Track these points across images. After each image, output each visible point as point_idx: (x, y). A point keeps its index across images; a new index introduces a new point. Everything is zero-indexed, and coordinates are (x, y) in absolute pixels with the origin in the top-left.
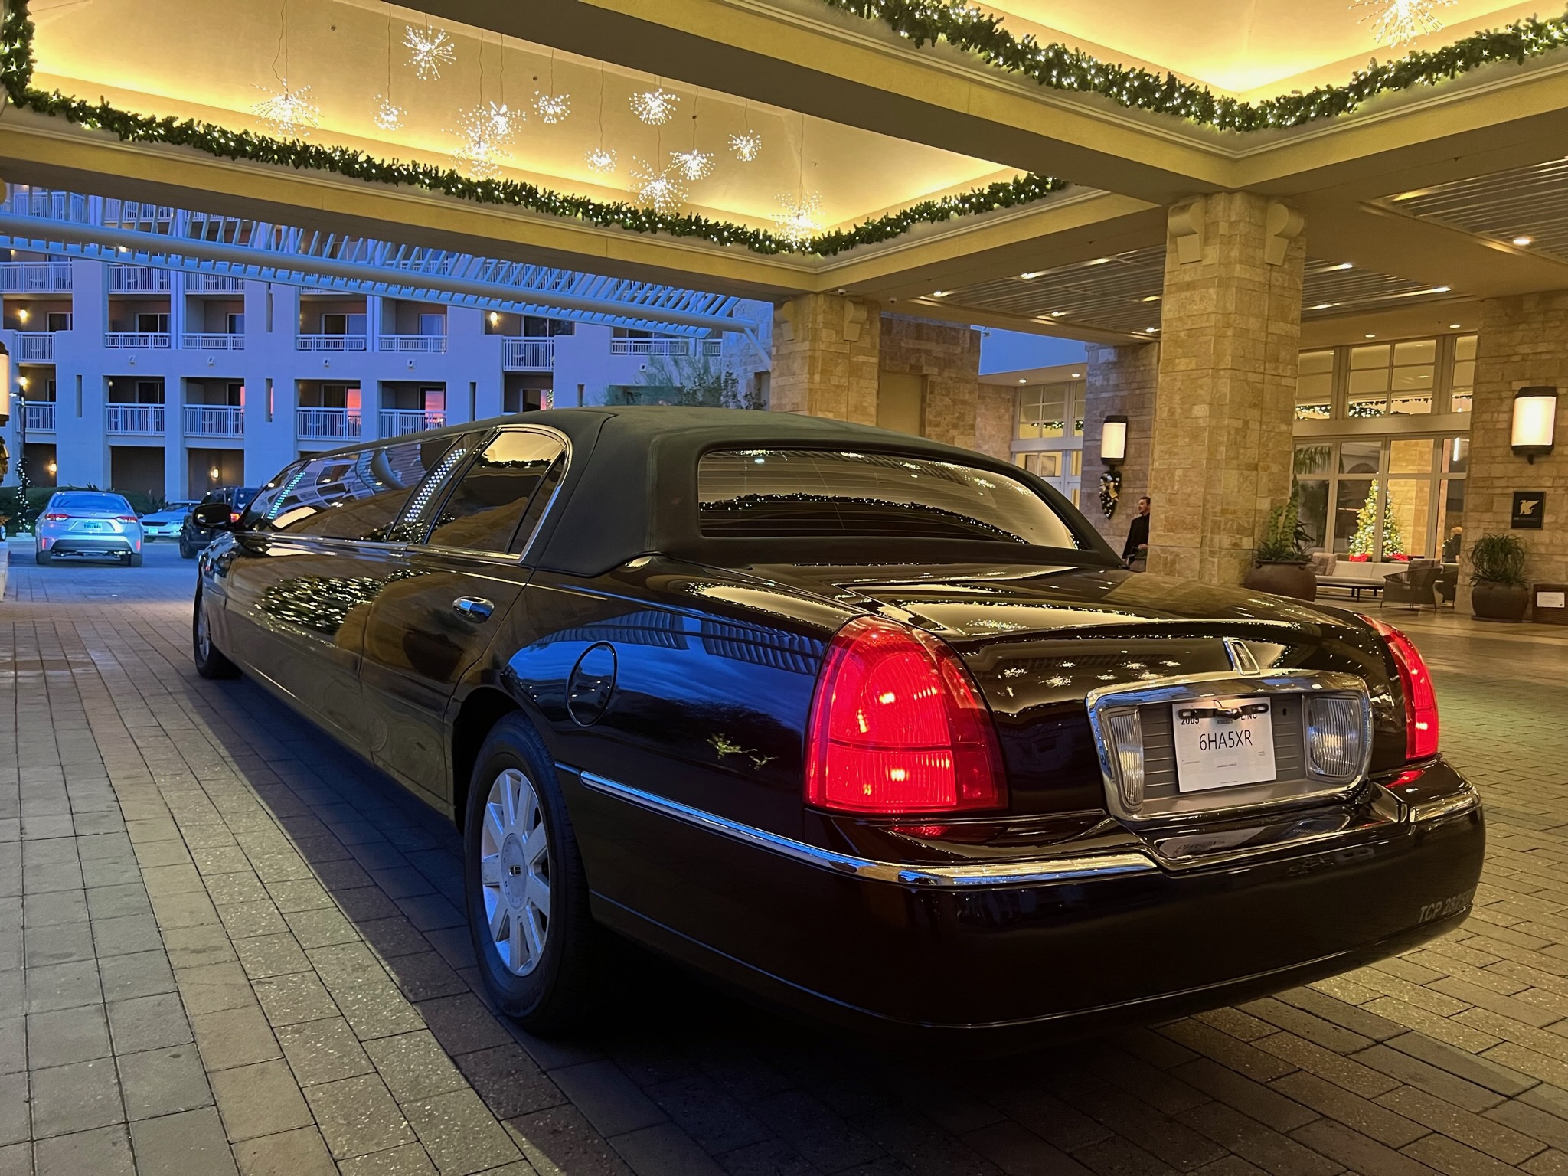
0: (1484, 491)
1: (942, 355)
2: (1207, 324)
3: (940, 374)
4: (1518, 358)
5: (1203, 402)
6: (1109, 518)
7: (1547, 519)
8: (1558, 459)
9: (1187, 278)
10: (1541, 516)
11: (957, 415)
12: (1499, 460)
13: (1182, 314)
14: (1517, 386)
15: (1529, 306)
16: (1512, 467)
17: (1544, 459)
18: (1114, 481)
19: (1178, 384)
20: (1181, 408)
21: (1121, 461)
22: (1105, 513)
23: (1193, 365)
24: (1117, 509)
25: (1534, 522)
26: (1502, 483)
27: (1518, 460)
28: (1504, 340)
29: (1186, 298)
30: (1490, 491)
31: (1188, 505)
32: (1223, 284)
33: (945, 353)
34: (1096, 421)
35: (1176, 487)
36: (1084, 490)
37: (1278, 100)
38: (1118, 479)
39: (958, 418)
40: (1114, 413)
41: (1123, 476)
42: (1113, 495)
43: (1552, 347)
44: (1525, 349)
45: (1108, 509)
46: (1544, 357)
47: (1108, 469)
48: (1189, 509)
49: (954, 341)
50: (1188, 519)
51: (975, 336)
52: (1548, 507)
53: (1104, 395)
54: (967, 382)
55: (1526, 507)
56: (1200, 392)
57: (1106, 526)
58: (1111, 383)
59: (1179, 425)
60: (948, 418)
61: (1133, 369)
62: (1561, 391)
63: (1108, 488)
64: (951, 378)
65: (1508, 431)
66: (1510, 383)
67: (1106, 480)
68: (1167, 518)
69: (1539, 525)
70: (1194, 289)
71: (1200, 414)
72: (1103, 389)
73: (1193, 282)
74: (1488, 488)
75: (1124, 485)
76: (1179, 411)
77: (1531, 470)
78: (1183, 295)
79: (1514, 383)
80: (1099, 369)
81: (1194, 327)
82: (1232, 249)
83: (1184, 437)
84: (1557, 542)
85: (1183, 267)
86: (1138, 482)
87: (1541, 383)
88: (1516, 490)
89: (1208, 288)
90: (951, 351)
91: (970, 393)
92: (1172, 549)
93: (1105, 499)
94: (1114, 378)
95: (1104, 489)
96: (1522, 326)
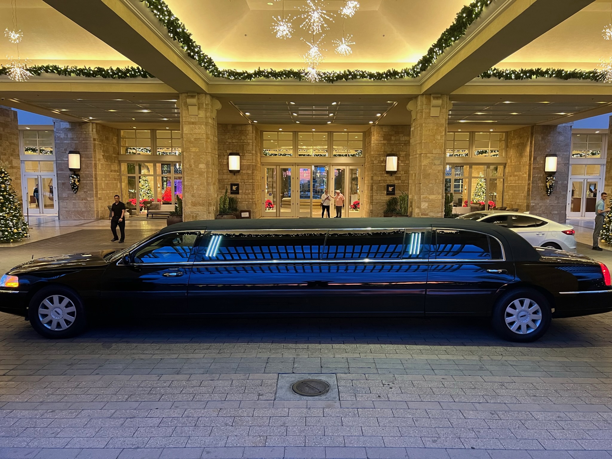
0: (222, 183)
1: (4, 122)
2: (202, 137)
3: (4, 130)
4: (228, 143)
5: (203, 163)
6: (75, 193)
7: (240, 191)
8: (242, 174)
9: (192, 120)
10: (238, 190)
11: (12, 150)
12: (225, 174)
13: (192, 133)
14: (229, 152)
15: (229, 127)
16: (229, 176)
17: (237, 174)
18: (77, 178)
19: (192, 156)
20: (194, 165)
21: (79, 170)
22: (74, 191)
23: (197, 150)
24: (79, 189)
25: (237, 192)
26: (227, 181)
27: (231, 174)
28: (223, 137)
29: (193, 127)
30: (223, 183)
31: (200, 197)
32: (207, 124)
33: (4, 121)
34: (62, 152)
35: (195, 191)
36: (59, 181)
37: (228, 70)
38: (78, 177)
39: (12, 151)
40: (72, 150)
41: (80, 176)
42: (78, 184)
43: (237, 141)
44: (230, 141)
45: (75, 189)
46: (235, 144)
47: (73, 173)
48: (200, 199)
49: (8, 115)
50: (201, 202)
51: (15, 113)
52: (240, 188)
53: (65, 142)
54: (14, 135)
55: (234, 188)
56: (201, 160)
57: (74, 196)
58: (69, 137)
59: (194, 170)
60: (9, 151)
61: (80, 132)
62: (241, 154)
63: (74, 181)
64: (8, 133)
65: (227, 165)
66: (226, 150)
67: (73, 178)
68: (192, 202)
69: (238, 193)
70: (196, 125)
71: (202, 167)
72: (65, 139)
73: (195, 122)
74: (223, 182)
75: (81, 179)
76: (193, 165)
77: (234, 177)
78: (191, 126)
79: (227, 151)
80: (61, 130)
81: (197, 137)
82: (207, 113)
83: (196, 175)
84: (243, 197)
85: (190, 116)
86: (88, 178)
87: (235, 152)
88: (231, 183)
89: (201, 125)
90: (7, 120)
91: (16, 139)
92: (195, 212)
93: (73, 185)
94: (70, 135)
95: (73, 181)
96: (228, 134)
